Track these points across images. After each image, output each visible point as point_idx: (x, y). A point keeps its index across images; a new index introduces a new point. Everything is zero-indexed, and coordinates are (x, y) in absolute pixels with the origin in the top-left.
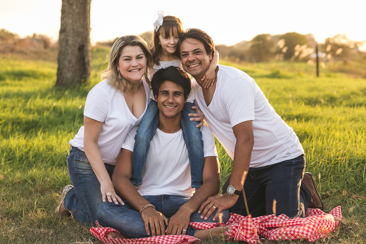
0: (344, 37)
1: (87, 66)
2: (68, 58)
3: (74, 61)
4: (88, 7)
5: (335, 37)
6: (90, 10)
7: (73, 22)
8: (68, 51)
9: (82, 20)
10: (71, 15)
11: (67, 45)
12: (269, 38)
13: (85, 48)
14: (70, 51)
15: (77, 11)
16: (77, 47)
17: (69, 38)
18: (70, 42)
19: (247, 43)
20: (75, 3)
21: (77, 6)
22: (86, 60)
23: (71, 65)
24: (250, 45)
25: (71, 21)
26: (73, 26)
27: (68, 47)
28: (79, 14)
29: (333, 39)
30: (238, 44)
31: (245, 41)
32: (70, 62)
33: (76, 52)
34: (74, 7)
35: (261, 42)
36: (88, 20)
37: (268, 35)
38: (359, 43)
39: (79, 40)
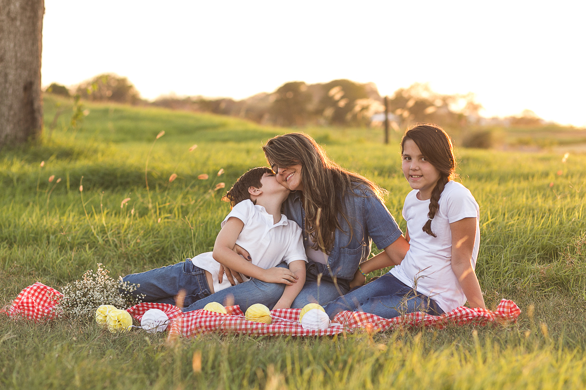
0: (426, 89)
1: (37, 115)
2: (8, 102)
3: (16, 106)
4: (39, 23)
5: (412, 87)
6: (42, 28)
7: (15, 46)
8: (8, 92)
9: (30, 43)
10: (12, 36)
11: (6, 81)
12: (303, 89)
13: (34, 87)
14: (10, 91)
15: (22, 29)
16: (22, 85)
17: (8, 71)
18: (11, 77)
19: (268, 96)
20: (19, 18)
21: (21, 21)
22: (36, 106)
23: (12, 113)
24: (272, 99)
25: (12, 45)
26: (16, 53)
27: (8, 85)
28: (25, 34)
29: (408, 91)
30: (253, 98)
31: (265, 93)
32: (10, 108)
33: (21, 93)
34: (18, 23)
35: (290, 95)
36: (39, 43)
37: (302, 83)
38: (450, 97)
39: (25, 74)
